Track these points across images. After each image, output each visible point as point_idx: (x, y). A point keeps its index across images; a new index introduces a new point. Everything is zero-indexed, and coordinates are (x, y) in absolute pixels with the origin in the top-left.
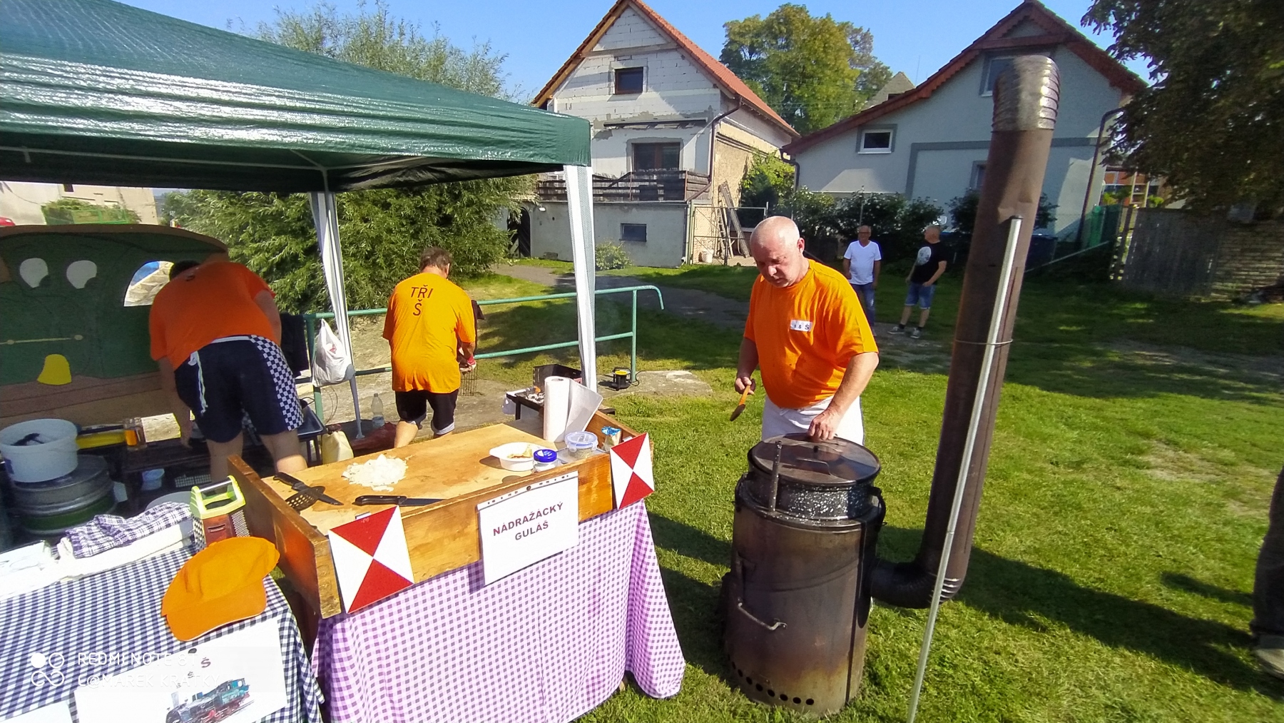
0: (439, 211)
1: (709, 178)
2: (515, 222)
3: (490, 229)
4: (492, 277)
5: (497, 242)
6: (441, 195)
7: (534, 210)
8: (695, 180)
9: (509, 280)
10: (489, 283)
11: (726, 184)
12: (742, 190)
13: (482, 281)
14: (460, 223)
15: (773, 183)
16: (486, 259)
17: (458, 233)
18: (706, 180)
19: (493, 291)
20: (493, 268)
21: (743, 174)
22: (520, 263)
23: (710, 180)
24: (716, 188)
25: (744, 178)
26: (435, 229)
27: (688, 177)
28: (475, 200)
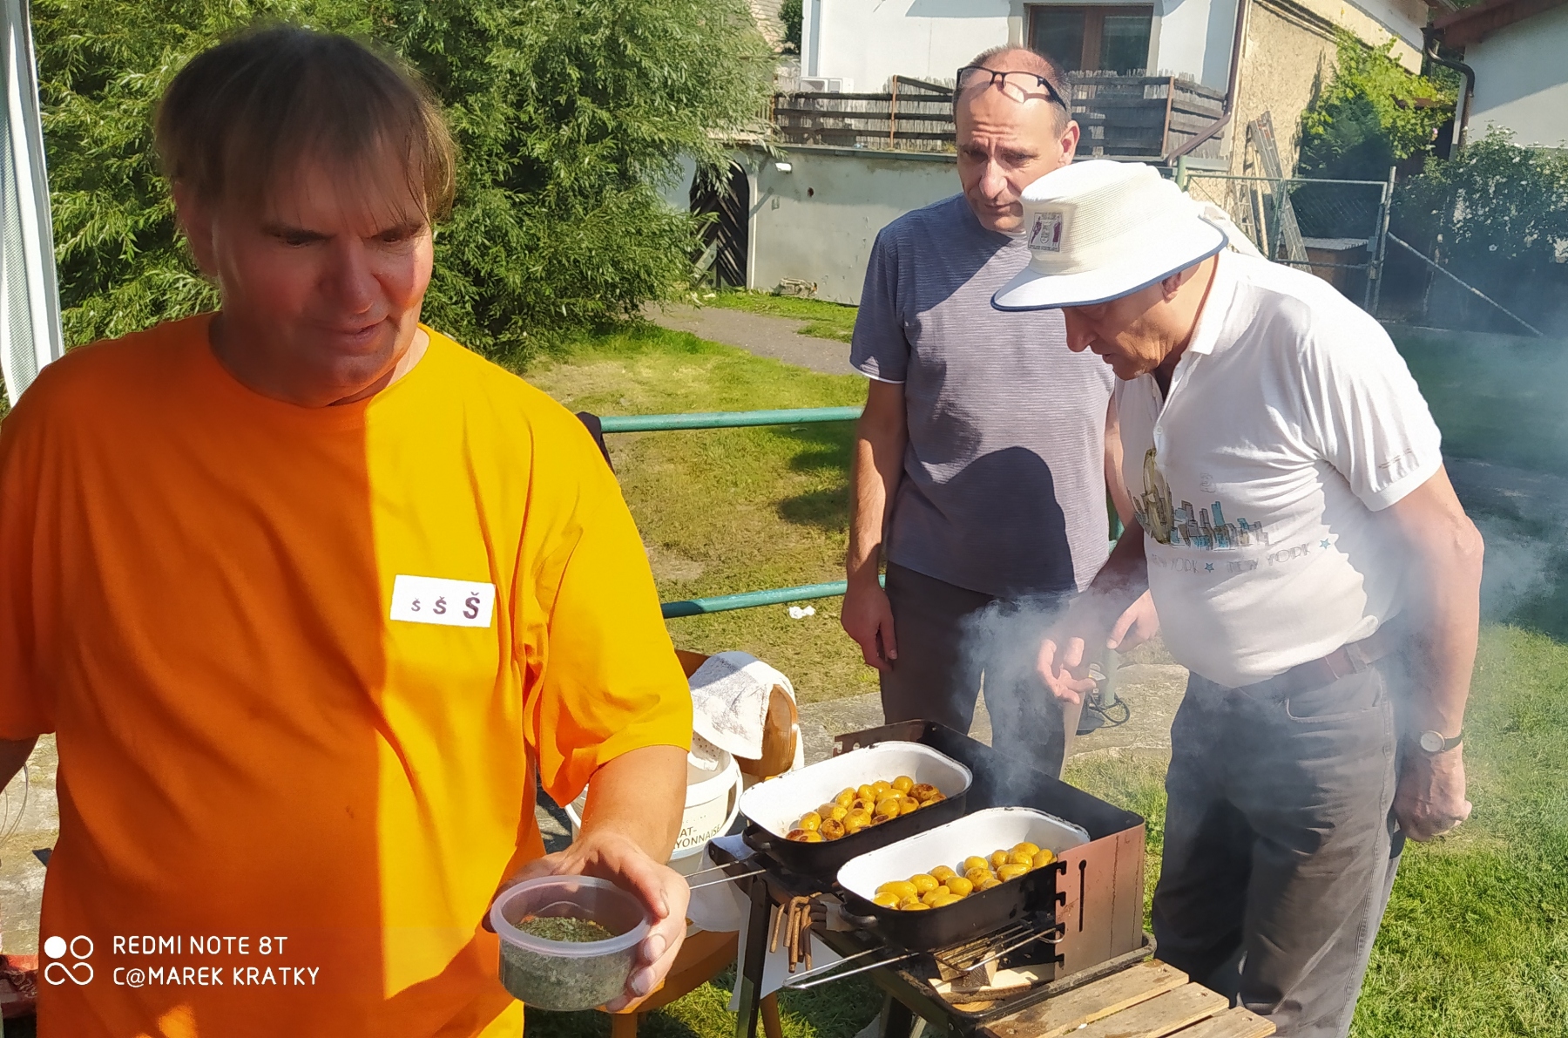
0: (512, 146)
1: (1227, 100)
2: (715, 192)
3: (647, 205)
4: (643, 333)
5: (665, 241)
6: (519, 105)
7: (762, 167)
8: (1191, 104)
9: (692, 345)
10: (637, 350)
11: (1266, 119)
12: (1305, 140)
13: (618, 341)
14: (567, 183)
15: (1386, 122)
16: (635, 286)
17: (562, 210)
18: (1216, 106)
19: (646, 373)
20: (650, 311)
21: (1308, 98)
22: (718, 304)
23: (1227, 108)
24: (1242, 129)
25: (1311, 108)
26: (498, 199)
27: (1175, 95)
28: (611, 124)
